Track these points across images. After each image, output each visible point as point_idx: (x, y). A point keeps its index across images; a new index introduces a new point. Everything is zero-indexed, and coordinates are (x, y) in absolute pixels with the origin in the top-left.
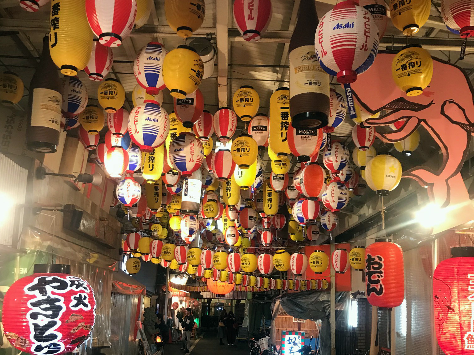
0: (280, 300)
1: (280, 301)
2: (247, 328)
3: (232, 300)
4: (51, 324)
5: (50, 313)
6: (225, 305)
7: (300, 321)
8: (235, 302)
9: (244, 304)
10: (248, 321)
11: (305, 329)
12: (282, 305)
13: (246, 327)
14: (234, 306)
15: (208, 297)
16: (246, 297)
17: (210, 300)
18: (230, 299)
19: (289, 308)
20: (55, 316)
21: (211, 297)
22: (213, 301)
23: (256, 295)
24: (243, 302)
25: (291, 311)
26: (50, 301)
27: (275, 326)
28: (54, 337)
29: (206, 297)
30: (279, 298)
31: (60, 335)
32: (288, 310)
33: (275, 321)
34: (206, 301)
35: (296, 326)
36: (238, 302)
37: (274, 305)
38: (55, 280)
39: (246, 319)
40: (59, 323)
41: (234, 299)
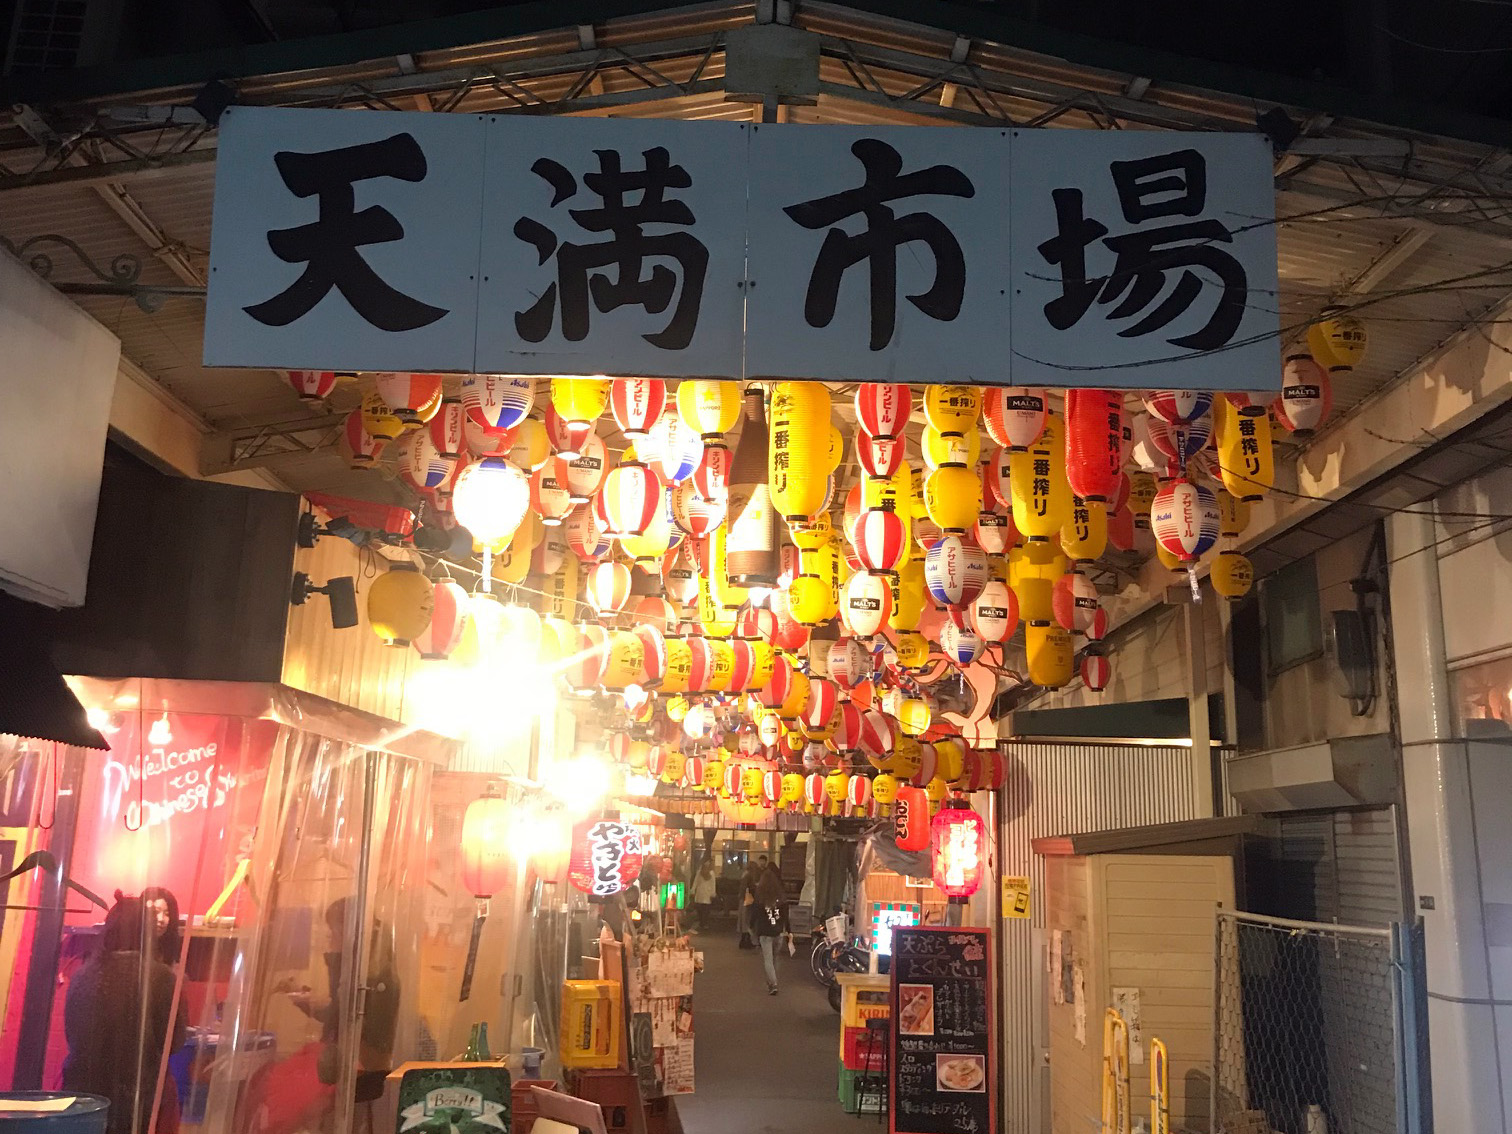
0: (872, 837)
1: (872, 841)
2: (811, 908)
3: (772, 833)
4: (612, 866)
5: (612, 855)
6: (751, 845)
7: (921, 883)
8: (780, 840)
9: (805, 845)
10: (813, 891)
11: (933, 902)
12: (876, 849)
13: (809, 905)
14: (777, 849)
15: (708, 824)
16: (810, 827)
17: (710, 833)
18: (766, 830)
19: (889, 854)
20: (615, 858)
21: (716, 824)
22: (720, 836)
23: (833, 823)
24: (801, 838)
25: (893, 859)
26: (612, 846)
27: (865, 894)
28: (613, 877)
29: (702, 823)
30: (870, 833)
31: (619, 876)
32: (888, 858)
33: (866, 884)
34: (699, 835)
35: (914, 894)
36: (791, 837)
37: (864, 846)
38: (613, 827)
39: (810, 885)
40: (619, 865)
41: (778, 830)
